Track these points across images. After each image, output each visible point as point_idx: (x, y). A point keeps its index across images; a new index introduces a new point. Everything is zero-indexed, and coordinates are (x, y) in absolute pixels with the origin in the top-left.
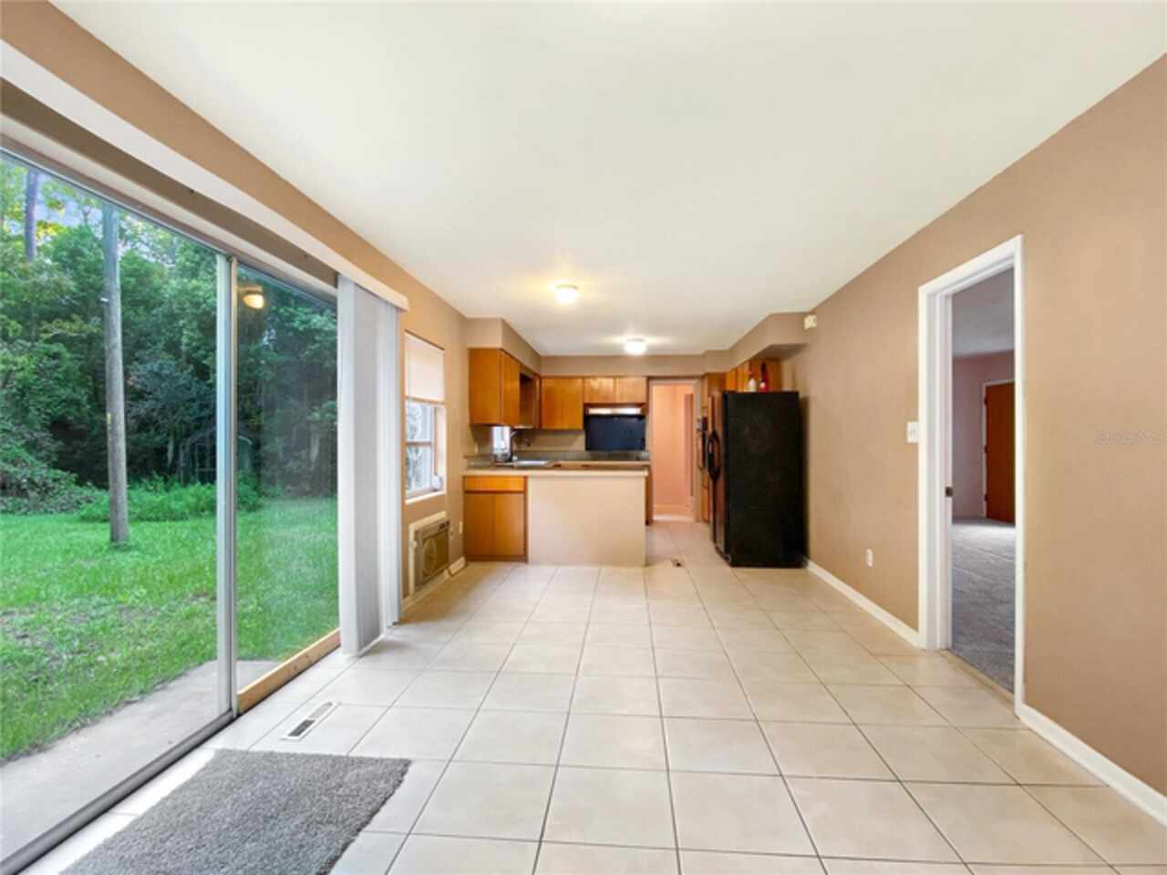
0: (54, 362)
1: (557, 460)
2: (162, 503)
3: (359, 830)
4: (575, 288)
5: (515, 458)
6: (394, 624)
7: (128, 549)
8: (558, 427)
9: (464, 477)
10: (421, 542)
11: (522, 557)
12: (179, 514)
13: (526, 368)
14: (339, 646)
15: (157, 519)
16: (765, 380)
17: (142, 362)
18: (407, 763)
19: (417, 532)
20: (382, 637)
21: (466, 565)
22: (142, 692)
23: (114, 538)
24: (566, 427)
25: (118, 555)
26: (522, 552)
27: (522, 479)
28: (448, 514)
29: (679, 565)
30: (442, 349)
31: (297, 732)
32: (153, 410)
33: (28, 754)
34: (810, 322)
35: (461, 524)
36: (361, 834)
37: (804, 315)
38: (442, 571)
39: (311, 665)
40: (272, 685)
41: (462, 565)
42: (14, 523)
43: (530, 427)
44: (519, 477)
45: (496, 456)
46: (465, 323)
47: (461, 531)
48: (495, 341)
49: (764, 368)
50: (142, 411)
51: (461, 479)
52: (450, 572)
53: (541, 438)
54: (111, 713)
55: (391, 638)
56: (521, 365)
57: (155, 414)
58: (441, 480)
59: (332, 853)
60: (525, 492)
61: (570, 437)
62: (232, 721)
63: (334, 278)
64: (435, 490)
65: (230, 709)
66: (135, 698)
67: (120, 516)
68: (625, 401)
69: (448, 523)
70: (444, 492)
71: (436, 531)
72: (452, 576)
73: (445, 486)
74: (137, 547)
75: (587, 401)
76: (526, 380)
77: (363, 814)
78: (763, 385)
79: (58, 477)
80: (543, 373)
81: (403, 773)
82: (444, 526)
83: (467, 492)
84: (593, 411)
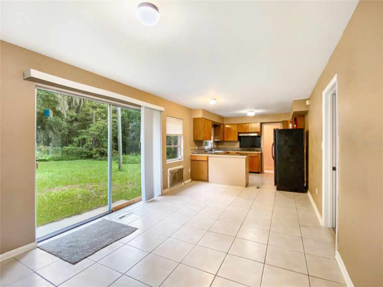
0: (115, 123)
1: (228, 151)
2: (134, 159)
3: (116, 241)
4: (215, 99)
5: (213, 150)
6: (160, 195)
7: (122, 171)
8: (230, 140)
9: (191, 156)
10: (171, 174)
11: (207, 181)
12: (137, 162)
13: (214, 122)
14: (141, 200)
15: (132, 163)
16: (296, 124)
17: (132, 122)
18: (136, 229)
19: (170, 171)
20: (154, 198)
21: (191, 181)
22: (104, 205)
23: (119, 168)
24: (232, 140)
25: (119, 172)
26: (207, 179)
27: (207, 157)
28: (183, 167)
29: (258, 188)
30: (182, 119)
31: (120, 218)
32: (135, 135)
33: (78, 215)
34: (308, 103)
35: (190, 169)
36: (116, 242)
37: (306, 100)
38: (181, 182)
39: (134, 203)
40: (122, 207)
41: (190, 181)
42: (104, 163)
43: (219, 140)
44: (206, 156)
45: (205, 149)
46: (190, 110)
47: (190, 171)
48: (200, 115)
49: (295, 119)
50: (133, 135)
51: (190, 157)
52: (184, 183)
53: (225, 143)
54: (96, 208)
55: (157, 199)
56: (212, 121)
57: (135, 136)
58: (182, 157)
59: (108, 244)
60: (207, 161)
61: (234, 143)
62: (110, 213)
63: (140, 106)
64: (180, 159)
65: (110, 210)
66: (102, 206)
67: (120, 162)
68: (252, 131)
69: (183, 169)
70: (183, 160)
71: (177, 171)
72: (185, 184)
73: (183, 158)
74: (124, 170)
75: (239, 132)
76: (216, 126)
77: (119, 238)
78: (295, 126)
79: (114, 152)
80: (224, 123)
81: (134, 231)
82: (181, 170)
83: (192, 160)
84: (240, 135)
